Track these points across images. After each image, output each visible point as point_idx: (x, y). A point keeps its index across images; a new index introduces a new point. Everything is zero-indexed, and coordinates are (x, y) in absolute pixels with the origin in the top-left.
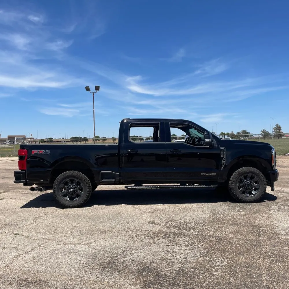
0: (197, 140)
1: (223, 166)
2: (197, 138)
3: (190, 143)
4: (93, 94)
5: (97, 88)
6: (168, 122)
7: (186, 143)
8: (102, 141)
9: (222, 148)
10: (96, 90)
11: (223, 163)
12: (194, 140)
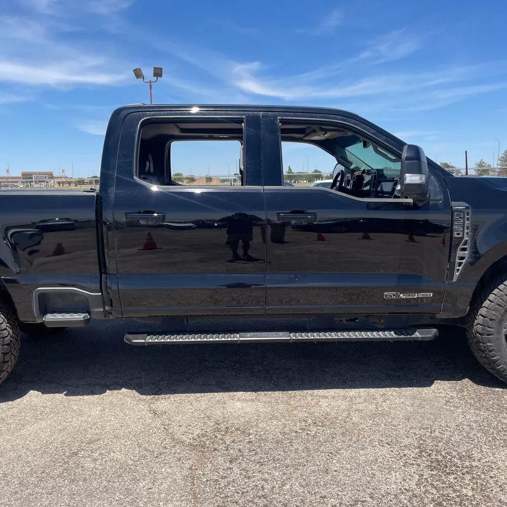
0: (367, 178)
1: (460, 268)
2: (368, 172)
3: (348, 187)
4: (151, 86)
5: (158, 73)
6: (276, 117)
7: (334, 191)
8: (188, 183)
9: (458, 206)
10: (154, 76)
11: (462, 258)
12: (360, 178)
